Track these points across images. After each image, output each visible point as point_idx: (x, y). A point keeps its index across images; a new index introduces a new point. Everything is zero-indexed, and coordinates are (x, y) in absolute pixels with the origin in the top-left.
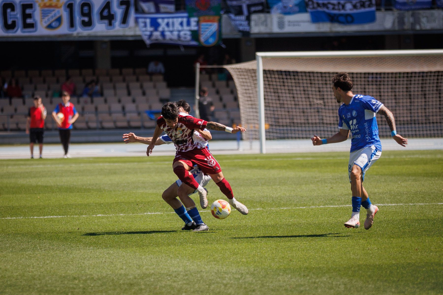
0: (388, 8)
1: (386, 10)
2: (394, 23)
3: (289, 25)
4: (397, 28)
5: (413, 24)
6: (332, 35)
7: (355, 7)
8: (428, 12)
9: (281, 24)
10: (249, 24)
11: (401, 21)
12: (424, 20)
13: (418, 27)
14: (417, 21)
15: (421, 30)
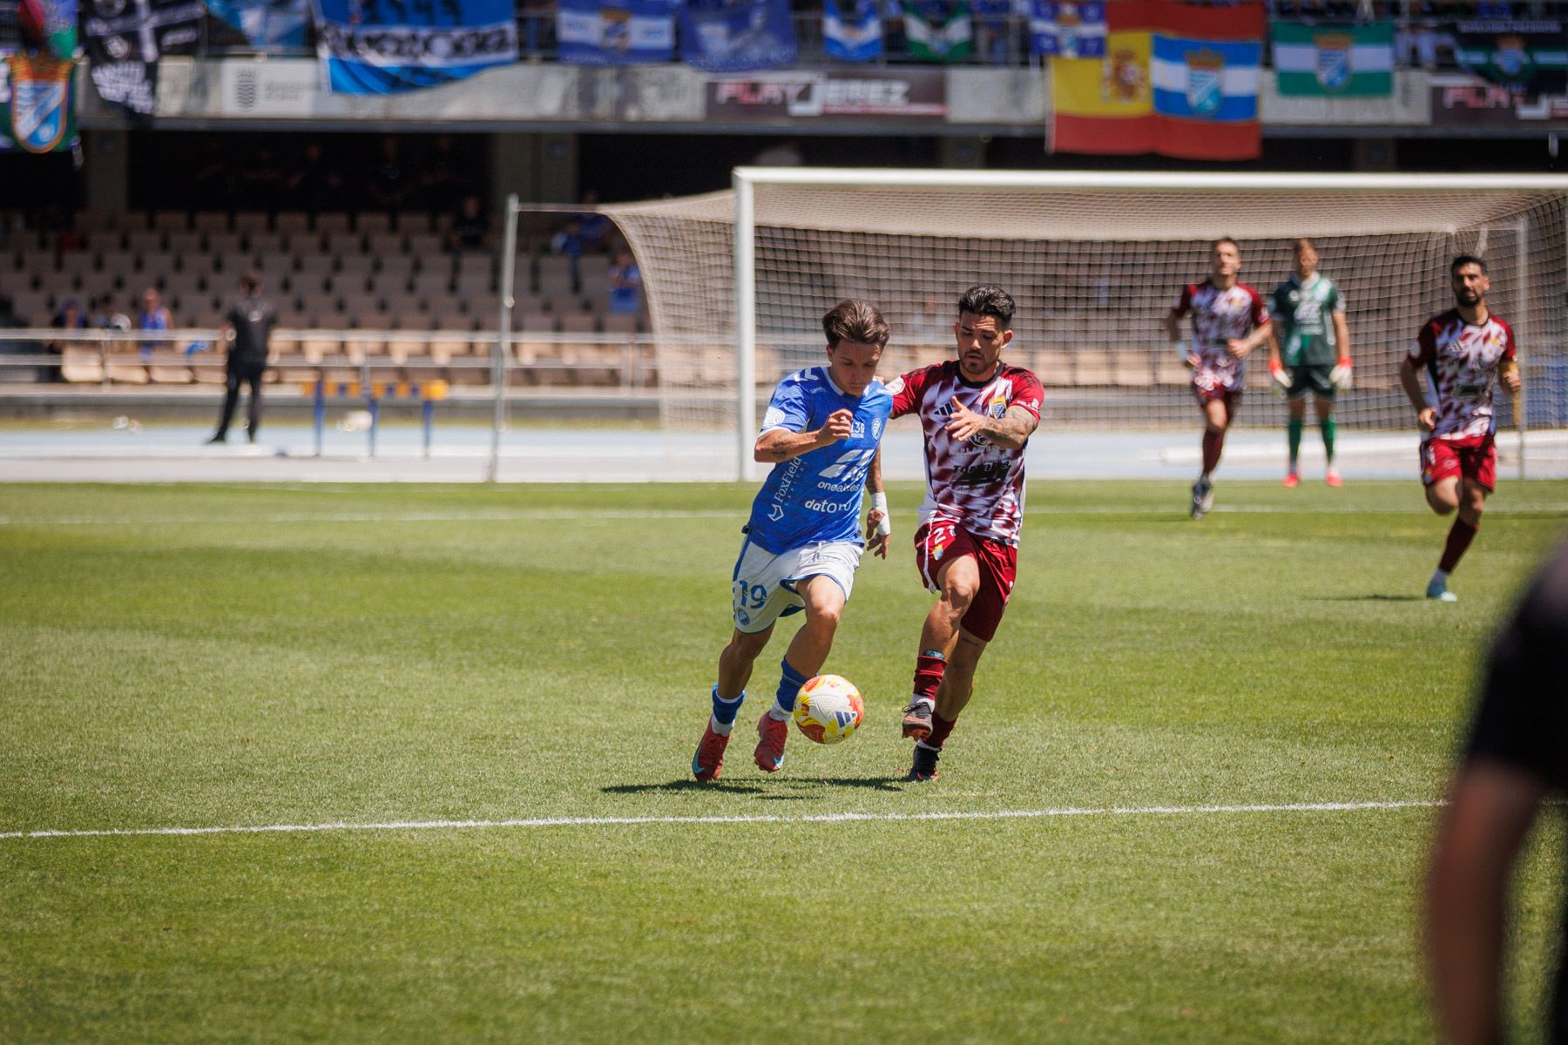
0: (549, 54)
1: (547, 60)
2: (565, 99)
3: (269, 97)
4: (574, 113)
5: (621, 104)
6: (388, 128)
7: (458, 48)
8: (662, 72)
9: (247, 92)
10: (153, 92)
11: (587, 95)
12: (650, 93)
13: (632, 114)
14: (630, 95)
15: (641, 122)
